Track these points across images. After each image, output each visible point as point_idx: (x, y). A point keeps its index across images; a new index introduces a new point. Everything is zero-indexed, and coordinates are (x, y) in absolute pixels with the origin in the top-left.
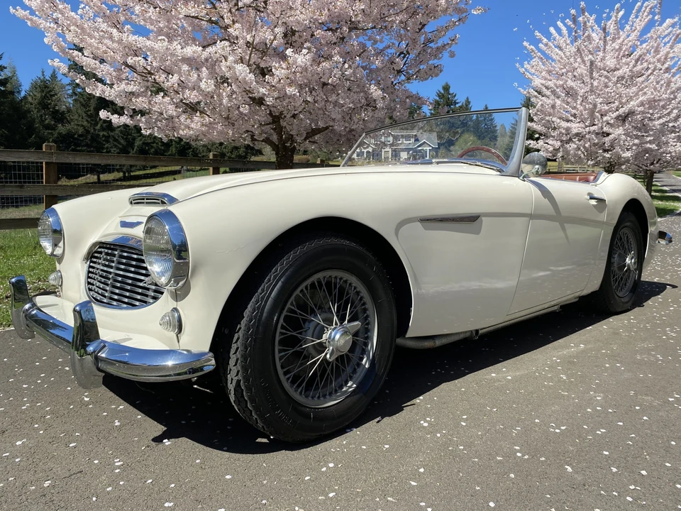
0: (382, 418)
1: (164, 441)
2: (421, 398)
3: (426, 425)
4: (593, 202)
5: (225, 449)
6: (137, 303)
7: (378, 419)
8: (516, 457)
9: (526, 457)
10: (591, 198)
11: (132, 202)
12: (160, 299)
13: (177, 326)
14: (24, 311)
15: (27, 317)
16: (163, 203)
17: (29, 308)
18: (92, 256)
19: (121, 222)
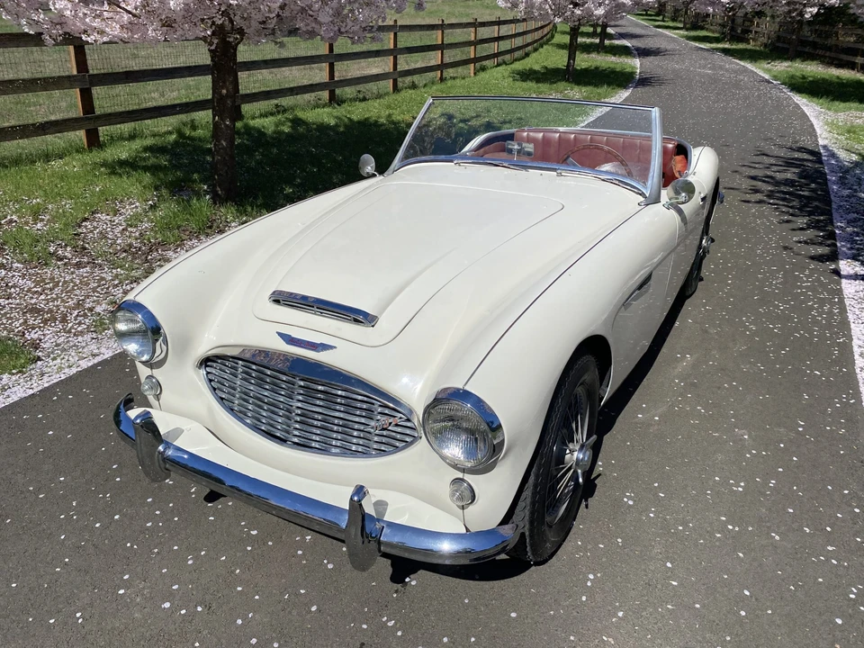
0: (586, 500)
1: (407, 580)
2: (600, 463)
3: (631, 503)
5: (477, 577)
6: (356, 448)
7: (584, 503)
8: (729, 530)
9: (737, 529)
10: (701, 199)
11: (277, 301)
12: (403, 448)
13: (469, 497)
14: (159, 452)
15: (166, 460)
16: (356, 321)
17: (165, 449)
18: (206, 362)
19: (280, 334)
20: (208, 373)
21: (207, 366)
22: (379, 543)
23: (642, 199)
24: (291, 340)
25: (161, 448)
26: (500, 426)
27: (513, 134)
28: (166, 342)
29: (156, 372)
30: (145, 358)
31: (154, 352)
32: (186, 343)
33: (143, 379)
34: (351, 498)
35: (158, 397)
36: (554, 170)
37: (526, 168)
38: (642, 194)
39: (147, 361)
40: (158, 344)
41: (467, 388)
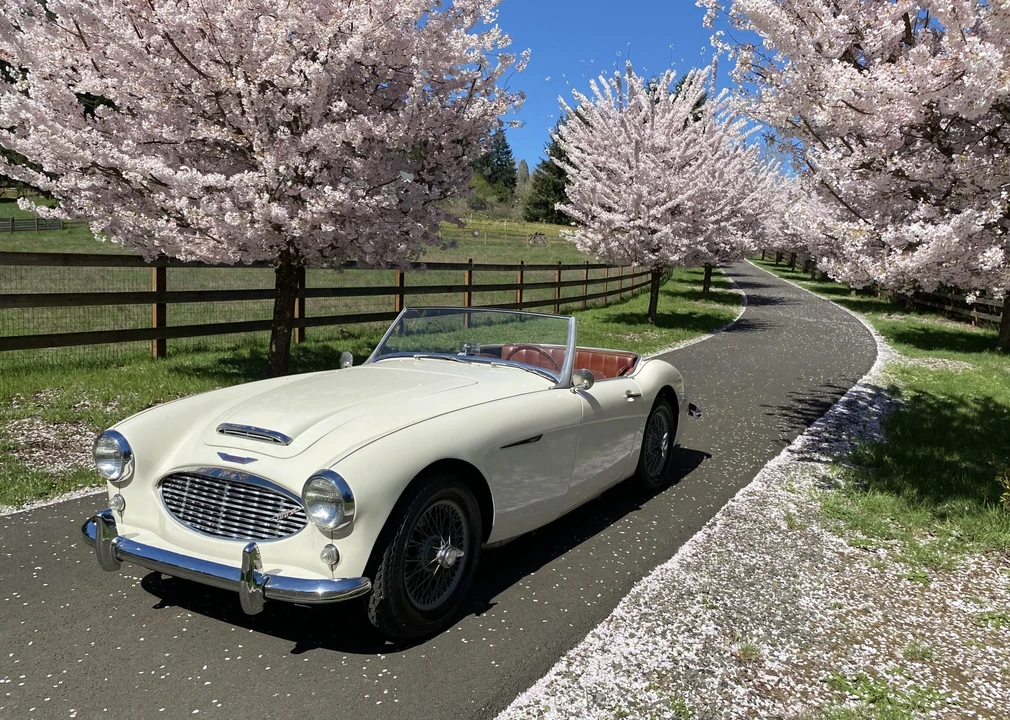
4: (631, 400)
6: (264, 536)
10: (629, 396)
11: (222, 431)
12: (297, 533)
13: (335, 559)
14: (114, 544)
15: (117, 549)
16: (276, 441)
17: (119, 541)
18: (165, 481)
19: (220, 454)
20: (164, 492)
21: (164, 486)
22: (264, 589)
23: (554, 384)
24: (226, 457)
25: (114, 541)
26: (353, 500)
27: (500, 349)
28: (133, 464)
29: (124, 492)
30: (115, 475)
31: (122, 471)
32: (149, 466)
33: (111, 496)
34: (244, 551)
35: (121, 512)
36: (490, 363)
37: (470, 361)
38: (555, 381)
39: (117, 479)
40: (126, 466)
41: (332, 469)
